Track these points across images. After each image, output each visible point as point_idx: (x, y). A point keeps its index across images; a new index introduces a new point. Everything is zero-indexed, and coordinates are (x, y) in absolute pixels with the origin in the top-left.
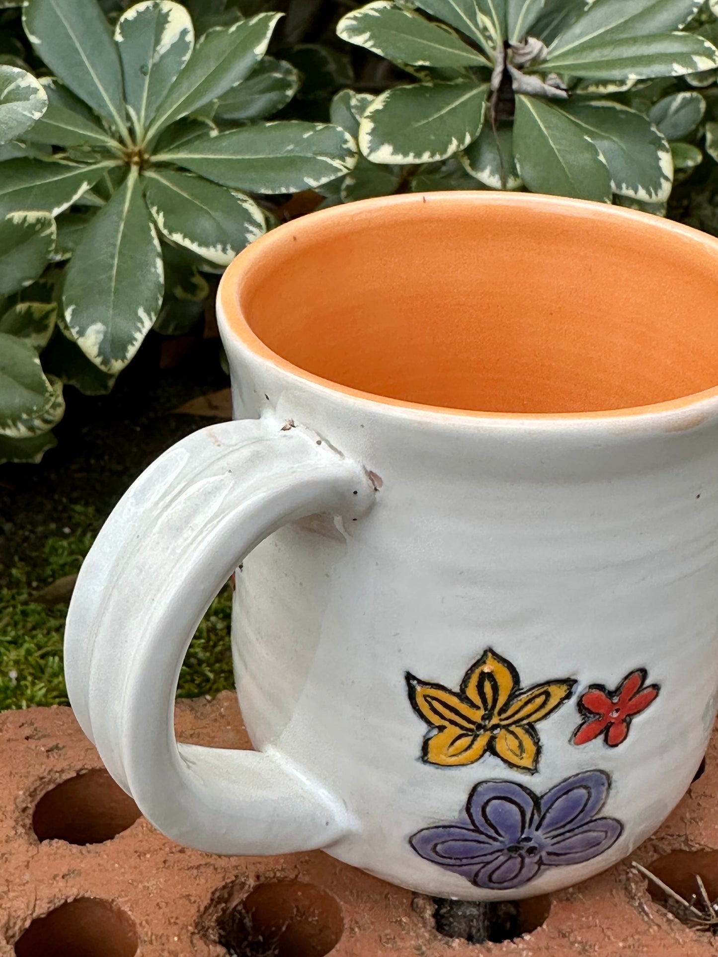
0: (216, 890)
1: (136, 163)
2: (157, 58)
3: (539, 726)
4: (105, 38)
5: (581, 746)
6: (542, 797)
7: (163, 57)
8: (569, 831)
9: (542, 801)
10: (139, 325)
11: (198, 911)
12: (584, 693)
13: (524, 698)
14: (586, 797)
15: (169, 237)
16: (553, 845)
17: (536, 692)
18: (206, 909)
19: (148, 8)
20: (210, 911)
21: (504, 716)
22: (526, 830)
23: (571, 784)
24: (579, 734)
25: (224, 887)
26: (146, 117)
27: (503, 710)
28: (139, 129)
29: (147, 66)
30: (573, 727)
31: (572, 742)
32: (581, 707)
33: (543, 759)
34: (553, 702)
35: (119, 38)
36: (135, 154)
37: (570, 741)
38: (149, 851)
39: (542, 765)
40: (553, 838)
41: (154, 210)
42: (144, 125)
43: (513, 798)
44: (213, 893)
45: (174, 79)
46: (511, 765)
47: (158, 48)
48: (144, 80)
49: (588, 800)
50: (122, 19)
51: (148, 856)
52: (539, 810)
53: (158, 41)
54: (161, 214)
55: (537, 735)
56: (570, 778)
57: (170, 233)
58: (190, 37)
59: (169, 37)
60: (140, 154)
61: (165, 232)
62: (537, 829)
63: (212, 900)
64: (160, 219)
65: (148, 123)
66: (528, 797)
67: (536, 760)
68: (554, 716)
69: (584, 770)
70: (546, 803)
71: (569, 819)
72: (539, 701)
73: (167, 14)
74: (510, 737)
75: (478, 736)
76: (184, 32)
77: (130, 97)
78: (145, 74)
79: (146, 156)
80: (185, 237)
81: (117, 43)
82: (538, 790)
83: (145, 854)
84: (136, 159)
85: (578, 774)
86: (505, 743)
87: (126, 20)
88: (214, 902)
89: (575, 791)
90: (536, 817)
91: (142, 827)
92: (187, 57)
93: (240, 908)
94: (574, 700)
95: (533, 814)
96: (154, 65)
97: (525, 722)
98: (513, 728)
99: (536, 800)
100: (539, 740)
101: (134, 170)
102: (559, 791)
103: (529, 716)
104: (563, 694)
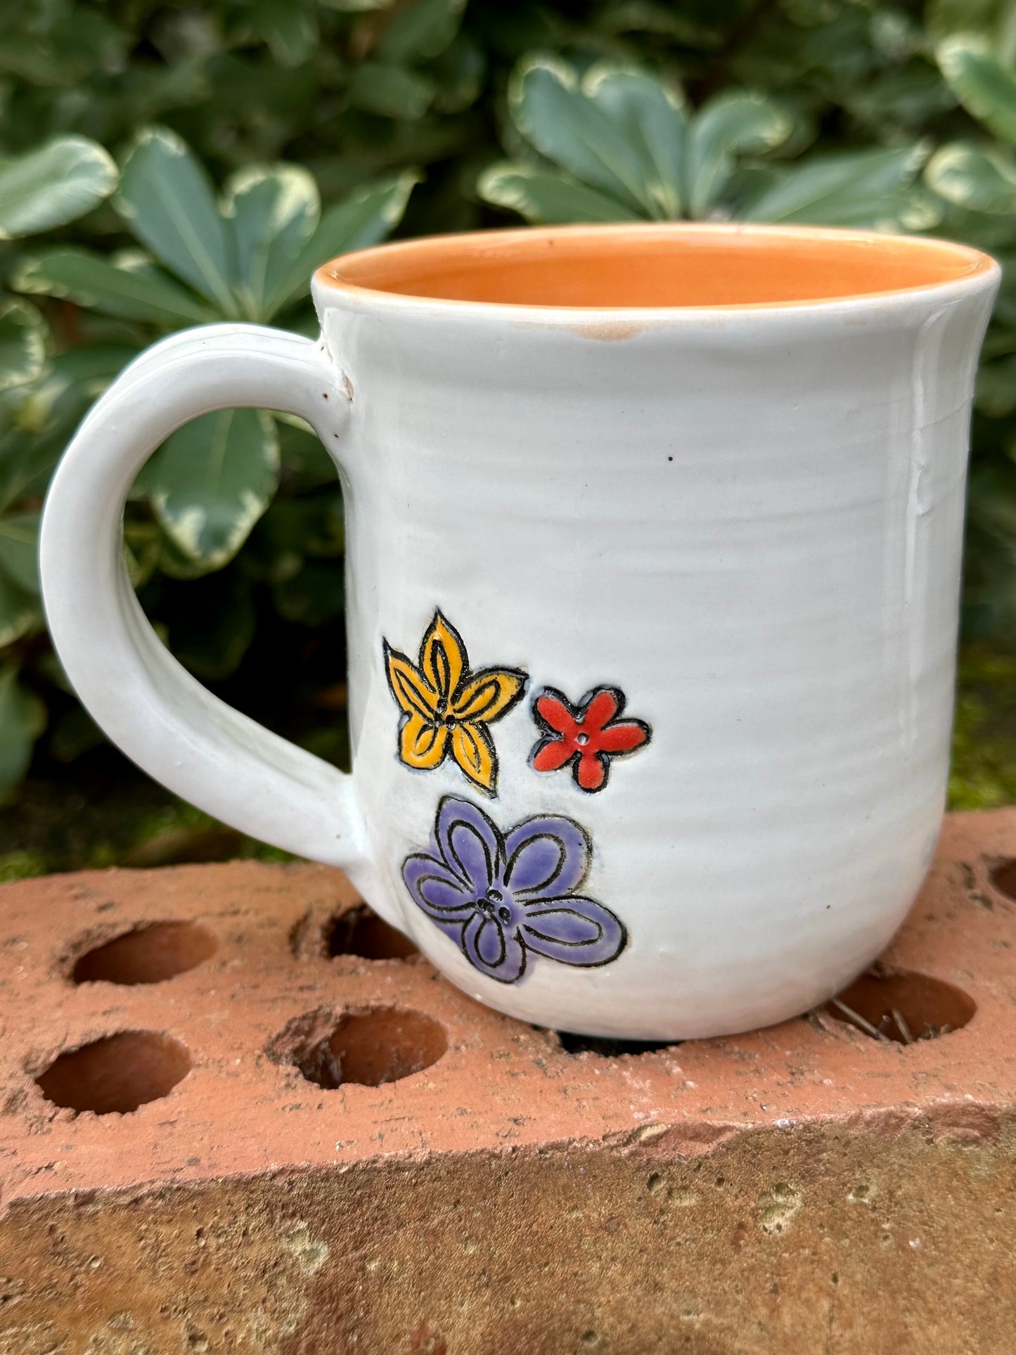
0: (294, 1019)
3: (493, 730)
6: (506, 835)
9: (506, 842)
11: (270, 1037)
12: (536, 694)
13: (474, 686)
16: (527, 916)
17: (486, 679)
18: (279, 1037)
20: (285, 1039)
21: (457, 706)
22: (494, 879)
24: (537, 755)
25: (304, 1018)
27: (455, 698)
30: (531, 743)
31: (532, 765)
32: (535, 713)
33: (500, 778)
34: (504, 699)
37: (528, 762)
39: (499, 787)
40: (526, 905)
43: (476, 827)
44: (290, 1022)
46: (470, 779)
52: (504, 853)
55: (493, 742)
62: (506, 883)
63: (288, 1029)
66: (491, 831)
67: (494, 779)
70: (511, 846)
72: (491, 692)
74: (466, 737)
82: (503, 823)
86: (462, 746)
88: (290, 1033)
90: (501, 862)
93: (325, 1046)
94: (526, 702)
95: (497, 857)
97: (478, 719)
98: (467, 725)
99: (501, 837)
100: (494, 749)
102: (524, 833)
103: (483, 712)
104: (514, 691)
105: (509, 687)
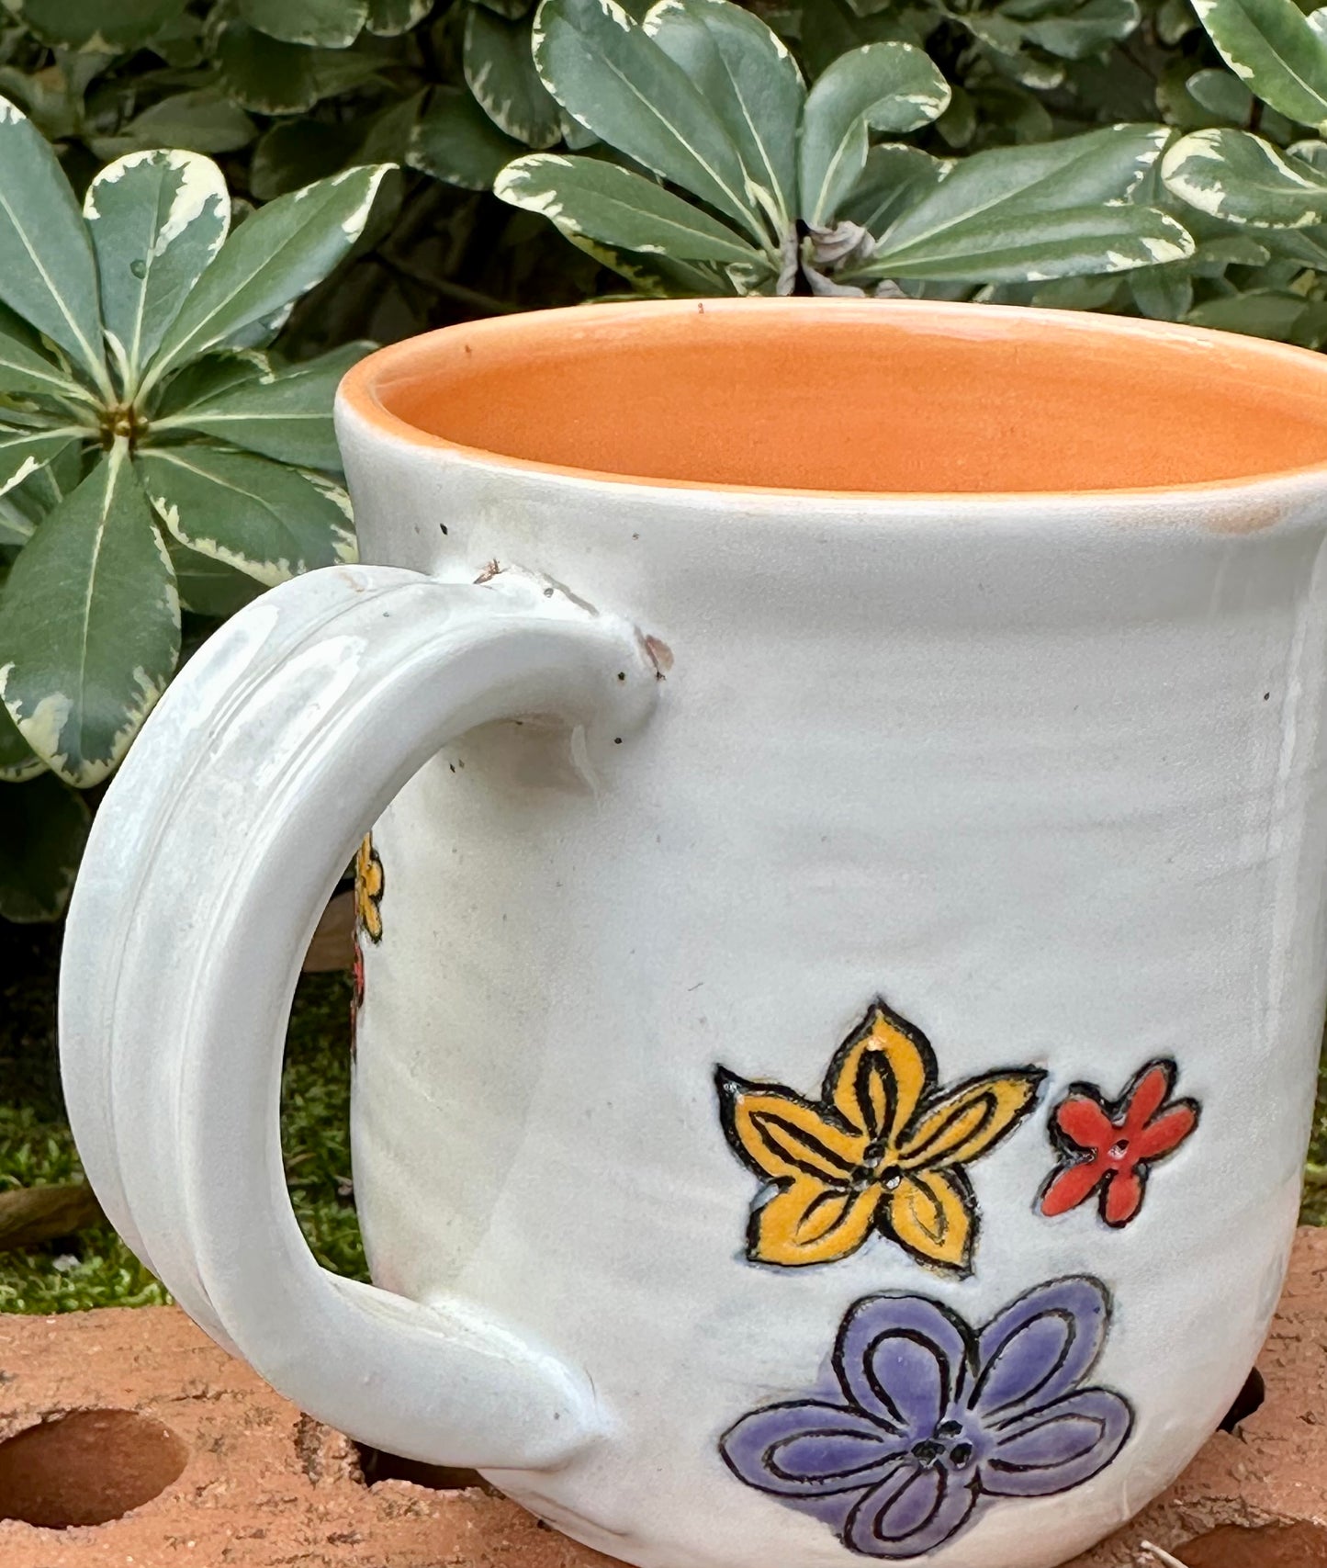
1: (125, 432)
2: (162, 246)
3: (976, 1171)
4: (66, 211)
5: (1057, 1218)
6: (981, 1330)
7: (172, 244)
8: (1031, 1413)
9: (981, 1340)
10: (136, 696)
12: (1059, 1100)
13: (945, 1108)
14: (1065, 1337)
15: (190, 546)
16: (1001, 1443)
17: (968, 1094)
19: (144, 161)
21: (907, 1148)
22: (950, 1406)
23: (1034, 1304)
24: (1050, 1191)
26: (142, 351)
27: (904, 1137)
28: (128, 374)
29: (144, 262)
30: (1041, 1175)
31: (1038, 1209)
32: (1055, 1131)
33: (982, 1245)
34: (1001, 1118)
35: (90, 212)
36: (122, 415)
37: (1034, 1205)
38: (193, 1537)
39: (979, 1261)
40: (1001, 1428)
41: (159, 505)
42: (139, 366)
43: (925, 1333)
45: (195, 281)
46: (921, 1258)
47: (164, 230)
48: (137, 287)
49: (1069, 1342)
50: (97, 181)
51: (191, 1544)
52: (975, 1361)
53: (163, 219)
54: (174, 509)
55: (971, 1191)
56: (1034, 1289)
57: (192, 540)
58: (224, 210)
59: (184, 210)
60: (131, 415)
61: (182, 538)
62: (971, 1405)
64: (172, 518)
65: (144, 365)
66: (954, 1331)
67: (969, 1249)
68: (1004, 1148)
69: (1060, 1276)
70: (988, 1345)
71: (1032, 1387)
72: (976, 1113)
73: (181, 170)
74: (919, 1195)
75: (855, 1195)
76: (212, 202)
77: (112, 318)
78: (142, 277)
79: (142, 421)
80: (219, 544)
81: (87, 222)
82: (974, 1318)
83: (184, 1542)
84: (124, 424)
85: (1048, 1284)
86: (910, 1211)
87: (104, 182)
89: (1045, 1320)
90: (969, 1375)
91: (177, 1498)
92: (217, 245)
94: (1040, 1115)
95: (963, 1370)
96: (156, 259)
97: (947, 1161)
98: (924, 1175)
99: (970, 1336)
100: (974, 1201)
101: (120, 446)
102: (1014, 1318)
103: (956, 1147)
104: (1020, 1101)
105: (1011, 1096)
